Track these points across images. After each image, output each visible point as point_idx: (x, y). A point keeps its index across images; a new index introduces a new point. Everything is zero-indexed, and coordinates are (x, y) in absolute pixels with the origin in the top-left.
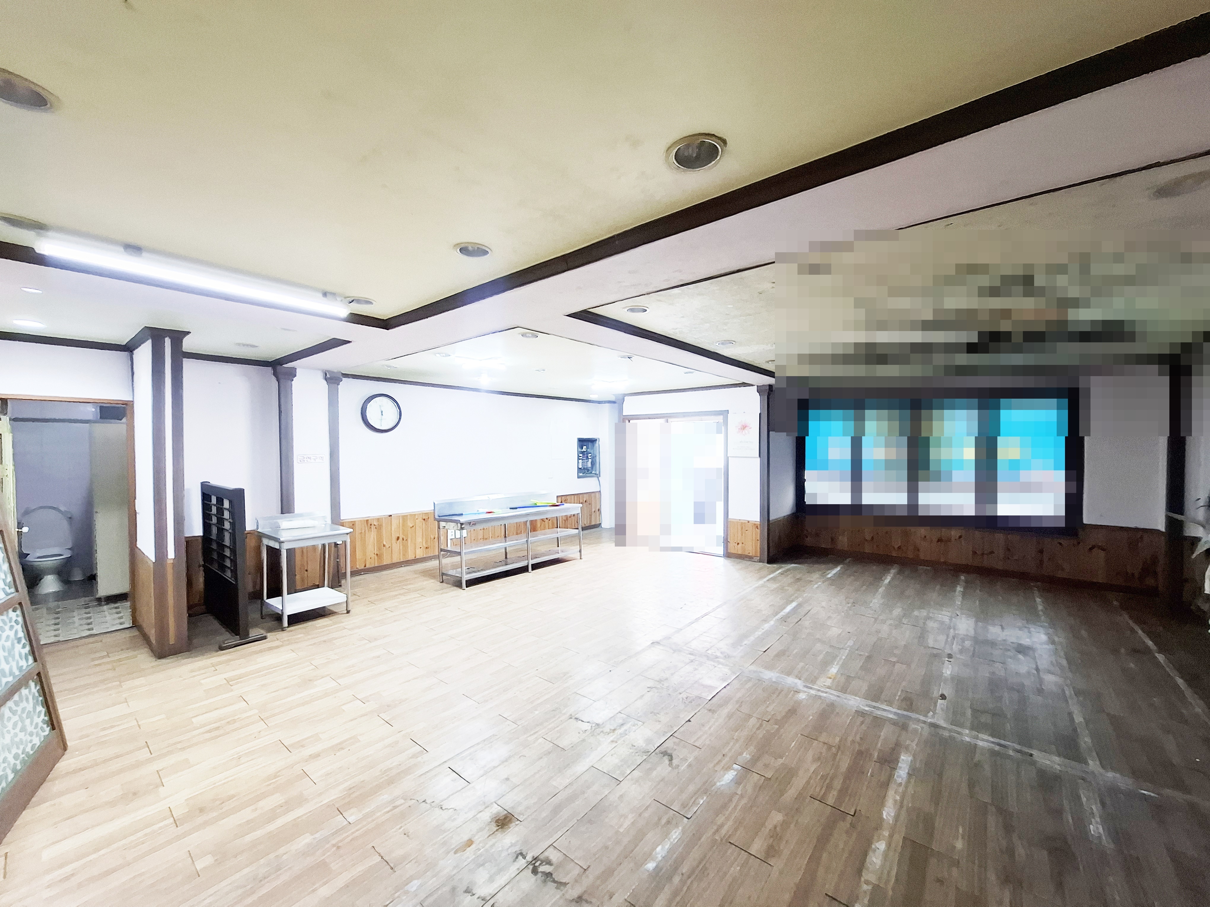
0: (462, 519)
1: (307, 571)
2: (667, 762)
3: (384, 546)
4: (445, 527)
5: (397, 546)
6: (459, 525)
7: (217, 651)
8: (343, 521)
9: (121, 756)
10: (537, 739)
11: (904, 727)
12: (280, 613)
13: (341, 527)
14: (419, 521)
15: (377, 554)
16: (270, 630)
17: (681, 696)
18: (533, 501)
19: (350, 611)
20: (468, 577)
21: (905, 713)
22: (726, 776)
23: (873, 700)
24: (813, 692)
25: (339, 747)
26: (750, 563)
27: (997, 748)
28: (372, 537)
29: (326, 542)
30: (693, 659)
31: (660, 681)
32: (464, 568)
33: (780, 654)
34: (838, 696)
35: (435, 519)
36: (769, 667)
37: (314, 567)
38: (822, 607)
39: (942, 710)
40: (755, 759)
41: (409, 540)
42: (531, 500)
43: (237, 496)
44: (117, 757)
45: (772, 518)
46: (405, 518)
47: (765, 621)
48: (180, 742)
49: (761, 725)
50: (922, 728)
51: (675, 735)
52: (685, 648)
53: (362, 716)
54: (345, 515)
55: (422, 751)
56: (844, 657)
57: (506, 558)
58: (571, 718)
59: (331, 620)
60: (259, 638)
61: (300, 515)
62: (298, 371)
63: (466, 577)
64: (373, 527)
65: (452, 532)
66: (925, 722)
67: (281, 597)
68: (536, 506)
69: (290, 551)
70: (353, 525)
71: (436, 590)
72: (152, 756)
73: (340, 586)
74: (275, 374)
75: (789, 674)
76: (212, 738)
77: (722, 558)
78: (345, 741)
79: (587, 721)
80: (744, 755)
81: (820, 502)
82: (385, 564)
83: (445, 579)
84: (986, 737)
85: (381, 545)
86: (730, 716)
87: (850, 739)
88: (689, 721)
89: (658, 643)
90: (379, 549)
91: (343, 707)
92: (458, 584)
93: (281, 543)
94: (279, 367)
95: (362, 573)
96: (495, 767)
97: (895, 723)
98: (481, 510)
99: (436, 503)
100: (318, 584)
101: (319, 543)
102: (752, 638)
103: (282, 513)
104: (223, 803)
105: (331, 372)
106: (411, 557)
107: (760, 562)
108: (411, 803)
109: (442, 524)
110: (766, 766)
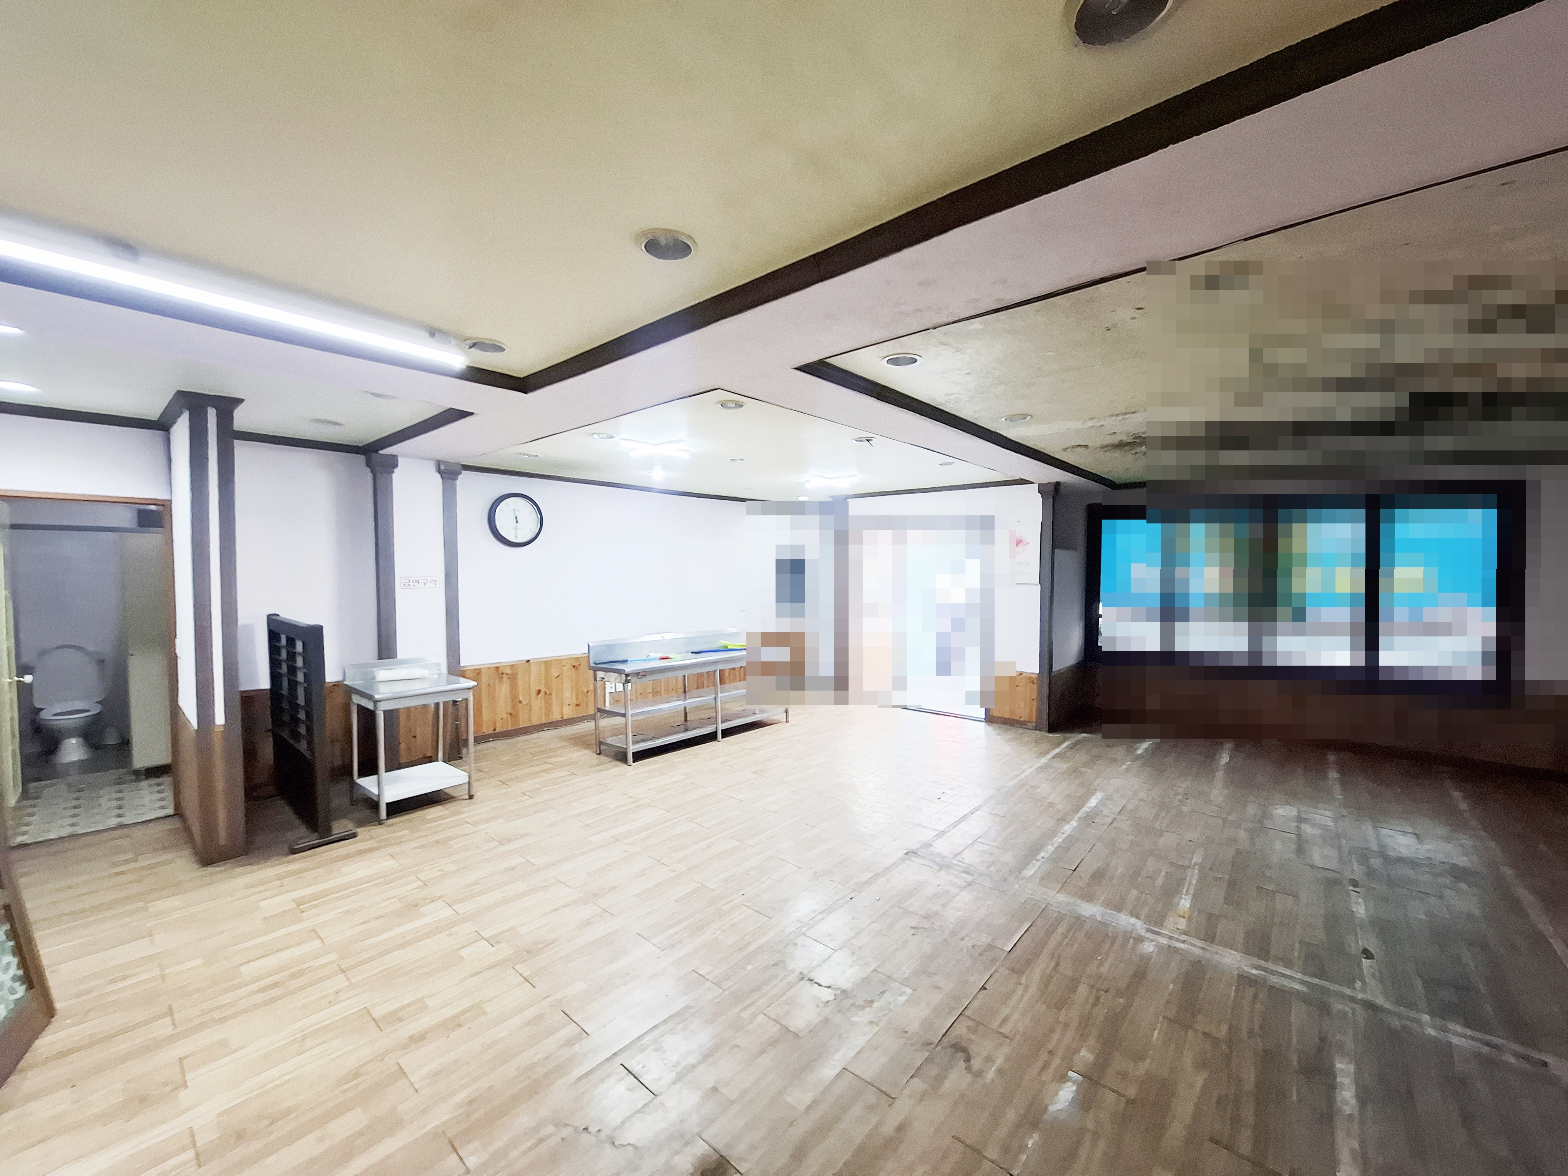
0: (628, 668)
1: (415, 737)
2: (962, 1064)
3: (520, 702)
4: (603, 678)
5: (538, 704)
6: (623, 676)
7: (288, 855)
8: (464, 669)
9: (133, 1028)
10: (754, 1016)
11: (1324, 1009)
12: (376, 799)
13: (462, 679)
14: (567, 670)
15: (511, 714)
16: (362, 823)
17: (962, 943)
18: (723, 643)
19: (473, 796)
20: (635, 749)
21: (1316, 981)
22: (1062, 1093)
23: (1259, 957)
24: (1164, 941)
25: (454, 1023)
26: (1021, 731)
27: (1486, 1050)
28: (503, 690)
29: (441, 700)
30: (970, 880)
31: (926, 917)
32: (630, 735)
33: (1099, 876)
34: (1203, 949)
35: (590, 668)
36: (1088, 896)
37: (423, 732)
38: (1141, 800)
39: (1373, 976)
40: (1103, 1062)
41: (554, 696)
42: (721, 641)
43: (314, 635)
44: (124, 1031)
45: (1056, 667)
46: (547, 664)
47: (1063, 820)
48: (219, 1008)
49: (1098, 998)
50: (1354, 1011)
51: (967, 1013)
52: (954, 862)
53: (490, 967)
54: (467, 660)
55: (581, 1034)
56: (1194, 882)
57: (686, 720)
58: (802, 979)
59: (447, 809)
60: (345, 836)
61: (404, 662)
62: (401, 461)
63: (633, 748)
64: (504, 676)
65: (613, 685)
66: (1352, 999)
67: (375, 777)
68: (726, 649)
69: (388, 714)
70: (476, 674)
71: (591, 766)
72: (177, 1030)
73: (461, 758)
74: (368, 464)
75: (1119, 908)
76: (265, 1003)
77: (983, 724)
78: (464, 1012)
79: (827, 985)
80: (1083, 1053)
81: (1120, 648)
82: (521, 726)
83: (603, 750)
84: (1459, 1029)
85: (515, 701)
86: (1046, 981)
87: (1244, 1030)
88: (983, 988)
89: (914, 853)
90: (514, 707)
91: (463, 952)
92: (621, 757)
93: (376, 702)
94: (374, 455)
95: (491, 739)
96: (694, 1066)
97: (1306, 999)
98: (653, 655)
99: (591, 645)
100: (430, 755)
101: (431, 701)
102: (1051, 848)
103: (380, 658)
104: (272, 1123)
105: (446, 463)
106: (556, 717)
107: (1036, 730)
108: (566, 1132)
109: (600, 674)
110: (1123, 1075)
